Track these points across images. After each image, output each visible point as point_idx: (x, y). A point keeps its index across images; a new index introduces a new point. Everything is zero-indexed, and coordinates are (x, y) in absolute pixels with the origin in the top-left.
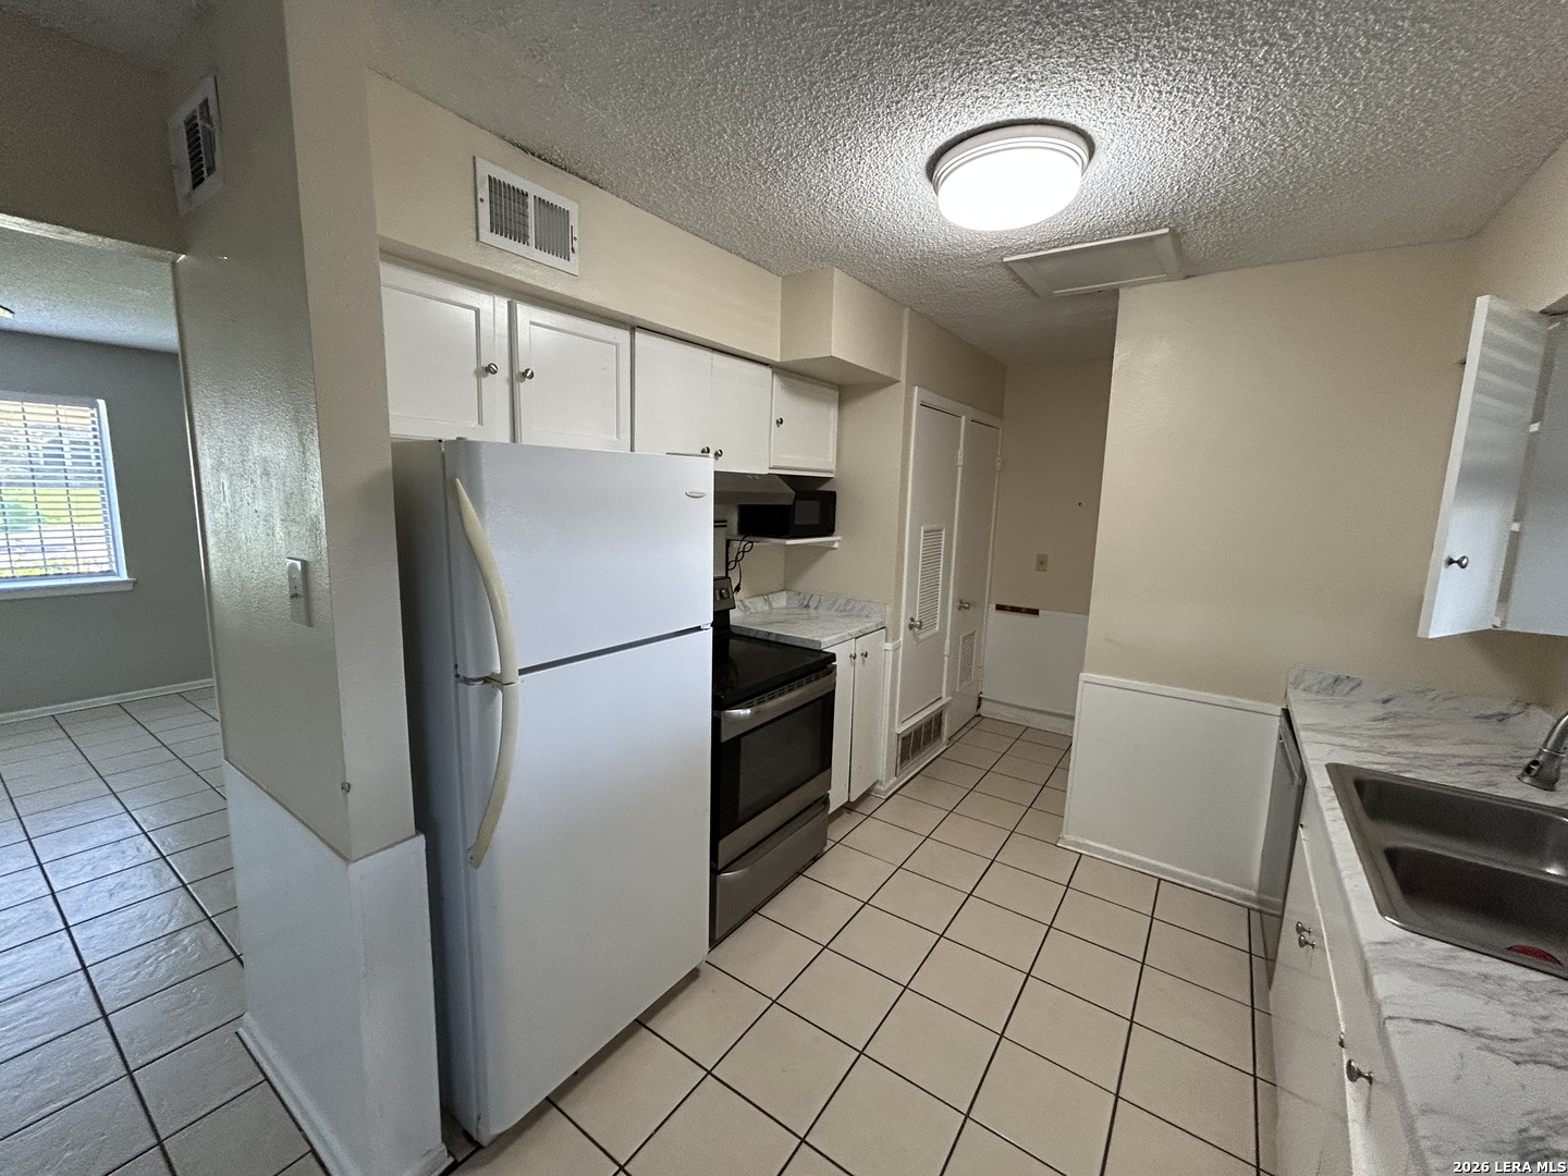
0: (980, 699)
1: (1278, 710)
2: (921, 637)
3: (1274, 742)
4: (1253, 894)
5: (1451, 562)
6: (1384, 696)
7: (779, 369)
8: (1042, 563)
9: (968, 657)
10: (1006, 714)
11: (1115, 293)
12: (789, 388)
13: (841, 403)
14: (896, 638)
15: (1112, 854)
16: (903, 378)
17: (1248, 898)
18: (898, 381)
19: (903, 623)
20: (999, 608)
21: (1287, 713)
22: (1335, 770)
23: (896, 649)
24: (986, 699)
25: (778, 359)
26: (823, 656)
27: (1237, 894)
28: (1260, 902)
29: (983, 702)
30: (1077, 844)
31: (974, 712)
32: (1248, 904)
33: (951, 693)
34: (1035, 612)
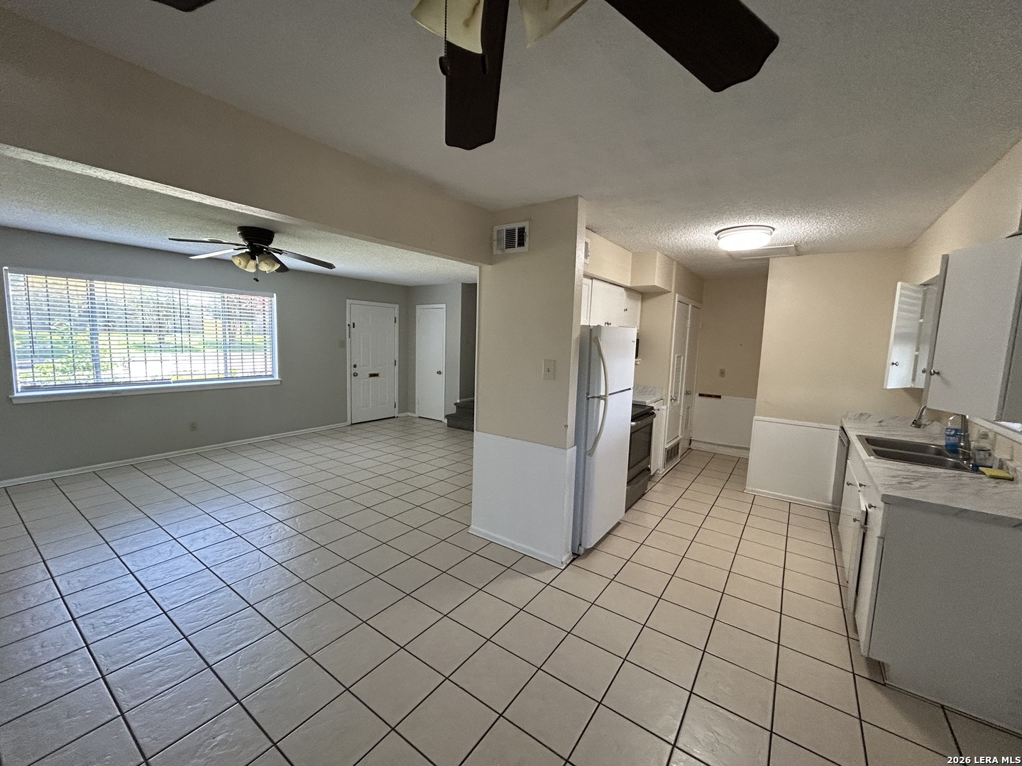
0: (691, 440)
1: (838, 428)
2: (674, 405)
3: (837, 439)
4: (830, 505)
5: (893, 364)
6: (880, 420)
7: (627, 289)
8: (722, 373)
9: (687, 419)
10: (704, 447)
11: (768, 259)
12: (628, 296)
13: (643, 300)
14: (667, 404)
15: (769, 494)
16: (673, 290)
17: (828, 507)
18: (670, 292)
19: (669, 398)
20: (700, 395)
21: (842, 428)
22: (859, 437)
23: (667, 409)
24: (694, 440)
25: (629, 285)
26: (647, 408)
27: (824, 506)
28: (833, 508)
29: (693, 442)
30: (752, 491)
31: (687, 446)
32: (828, 509)
33: (682, 434)
34: (719, 397)
